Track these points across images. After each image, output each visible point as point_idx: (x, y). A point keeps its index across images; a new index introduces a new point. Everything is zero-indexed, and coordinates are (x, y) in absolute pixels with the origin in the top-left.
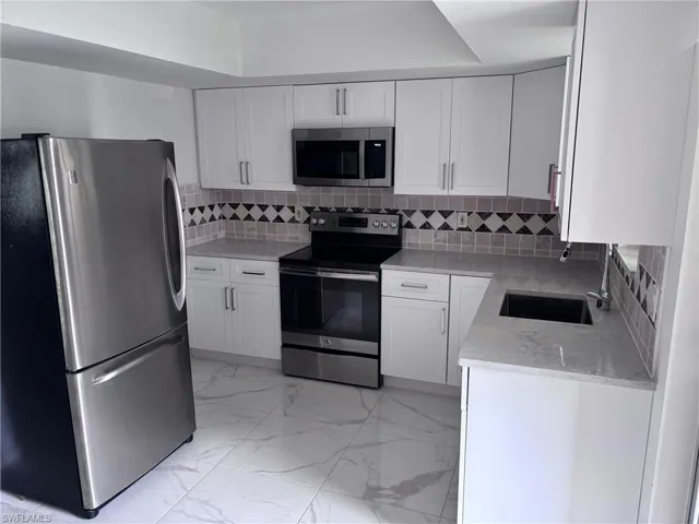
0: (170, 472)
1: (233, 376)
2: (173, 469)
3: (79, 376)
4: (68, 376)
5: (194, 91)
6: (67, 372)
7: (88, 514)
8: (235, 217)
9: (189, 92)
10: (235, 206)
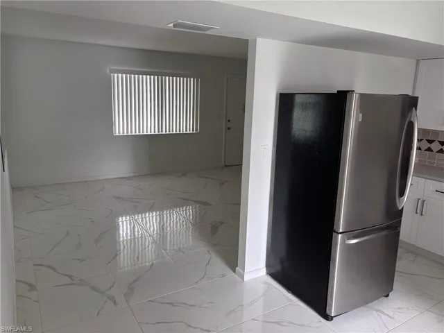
0: (375, 312)
1: (414, 261)
2: (377, 311)
3: (340, 235)
4: (334, 234)
5: (418, 60)
6: (334, 231)
7: (327, 317)
8: (429, 149)
9: (414, 61)
10: (430, 142)
